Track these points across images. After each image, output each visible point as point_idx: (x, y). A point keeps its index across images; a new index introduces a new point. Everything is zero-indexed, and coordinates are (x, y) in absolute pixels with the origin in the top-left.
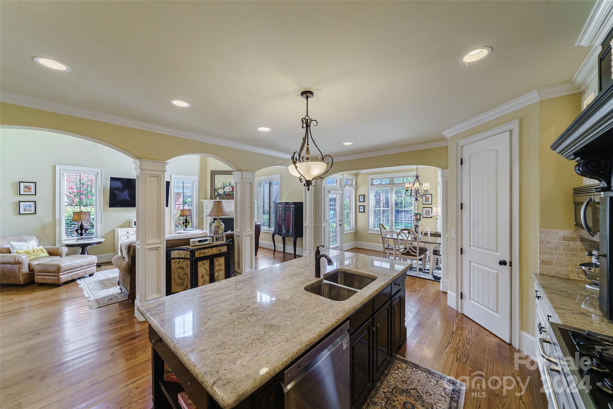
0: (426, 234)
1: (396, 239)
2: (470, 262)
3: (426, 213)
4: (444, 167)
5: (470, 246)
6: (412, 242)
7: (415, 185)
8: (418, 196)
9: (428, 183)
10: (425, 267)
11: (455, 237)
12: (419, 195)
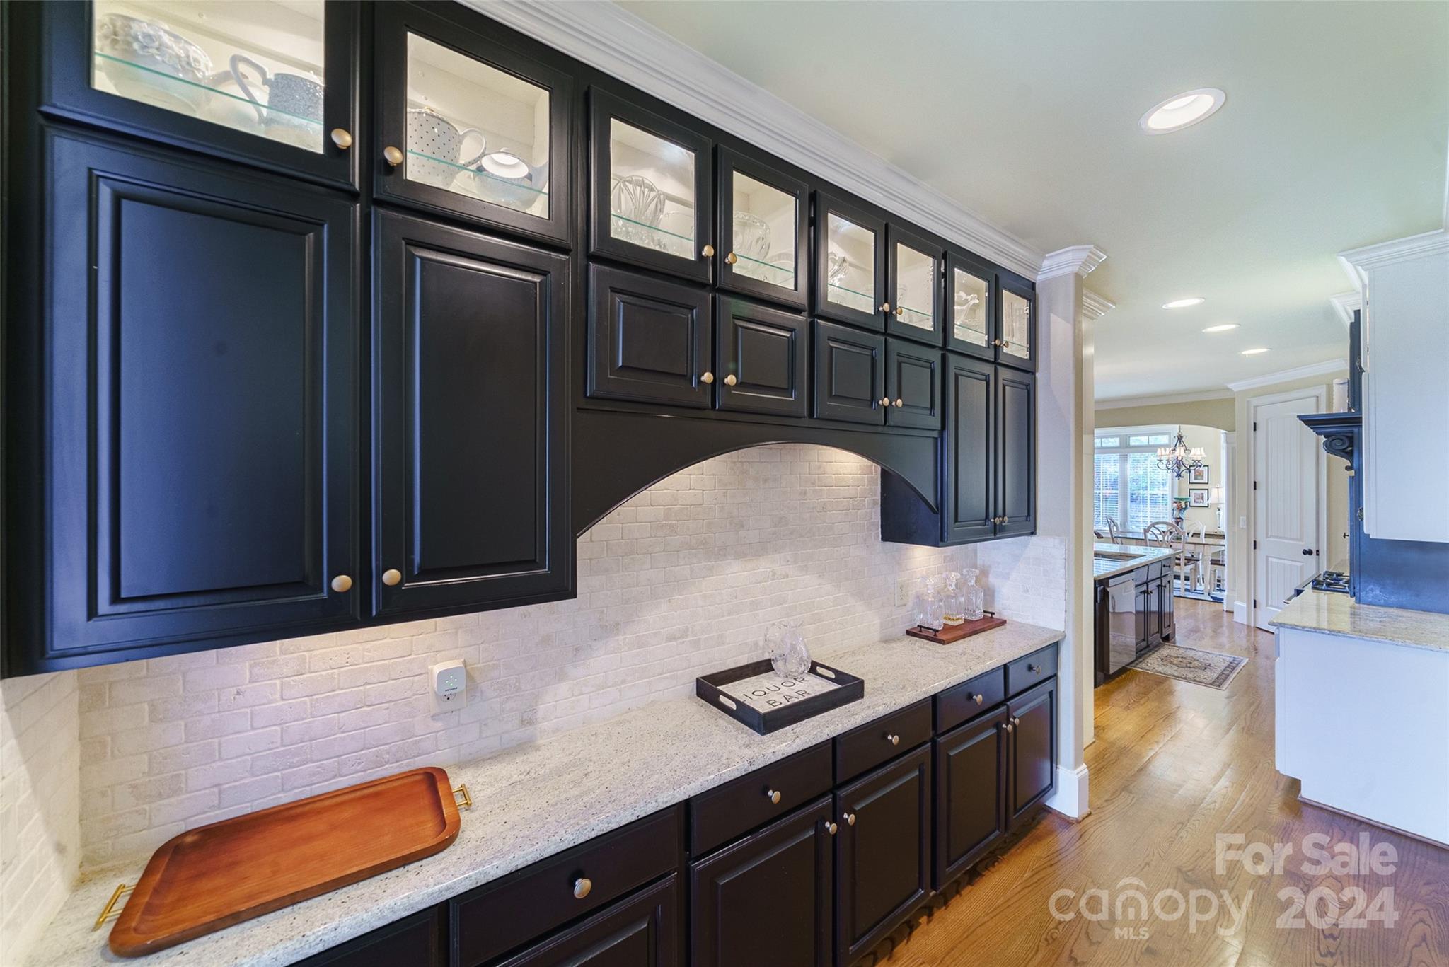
0: (1196, 535)
1: (1143, 540)
2: (1267, 557)
3: (1198, 498)
4: (1230, 429)
5: (1267, 537)
6: (1171, 544)
7: (1177, 453)
8: (1182, 470)
9: (1202, 449)
10: (1195, 587)
11: (1245, 527)
12: (1183, 468)
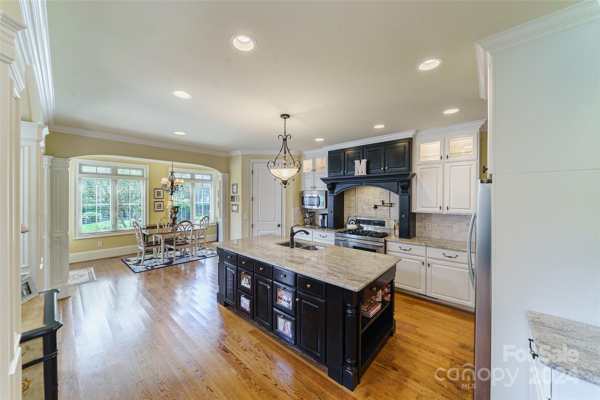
2: (258, 231)
3: (158, 207)
5: (258, 222)
11: (247, 218)
